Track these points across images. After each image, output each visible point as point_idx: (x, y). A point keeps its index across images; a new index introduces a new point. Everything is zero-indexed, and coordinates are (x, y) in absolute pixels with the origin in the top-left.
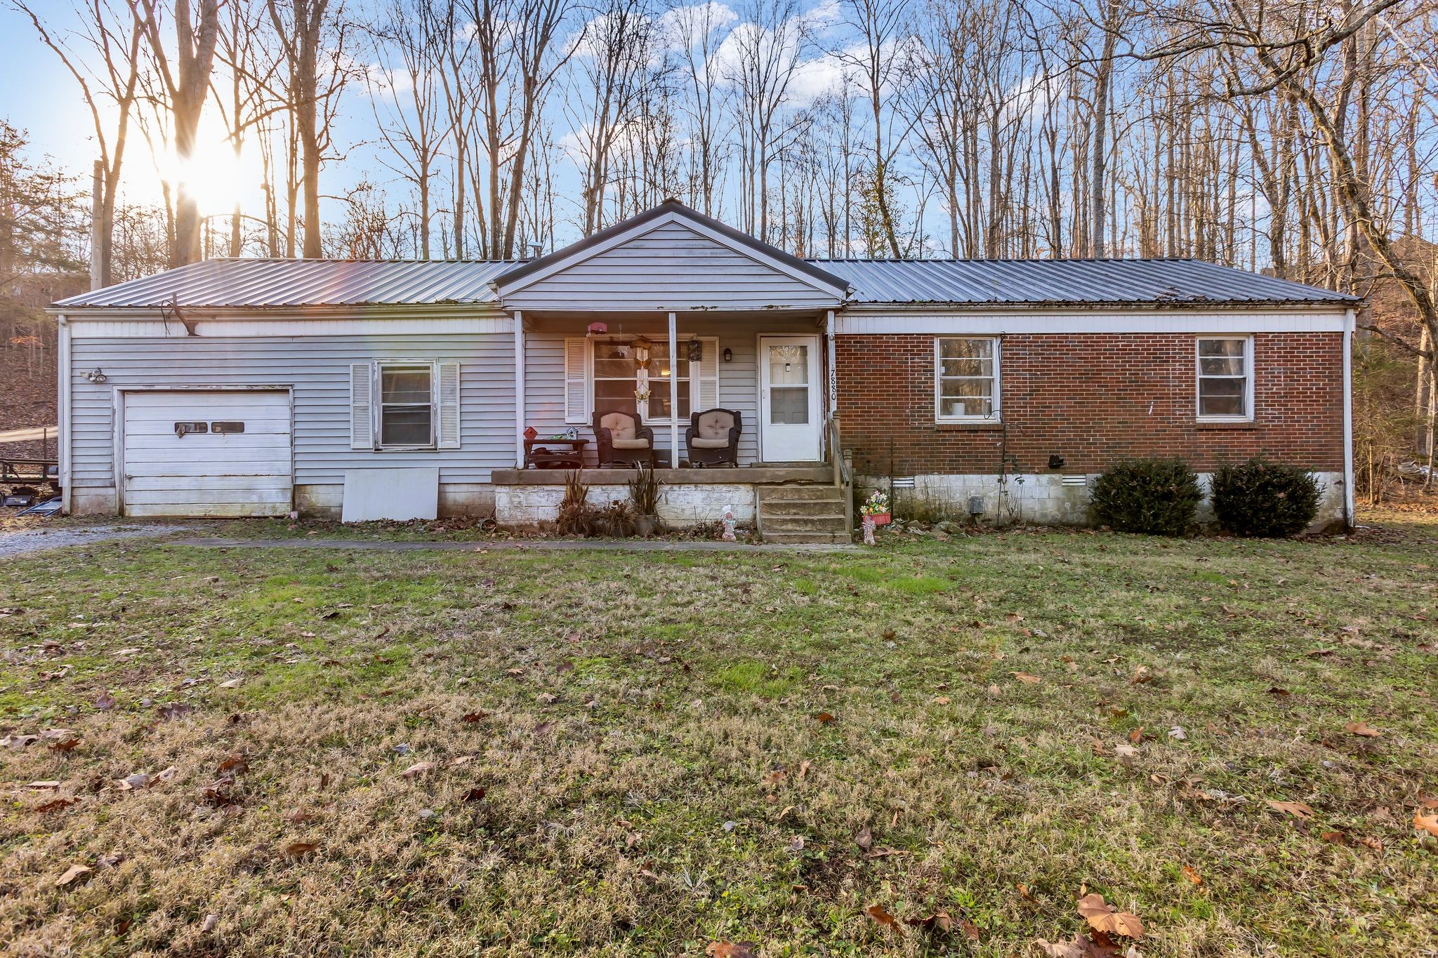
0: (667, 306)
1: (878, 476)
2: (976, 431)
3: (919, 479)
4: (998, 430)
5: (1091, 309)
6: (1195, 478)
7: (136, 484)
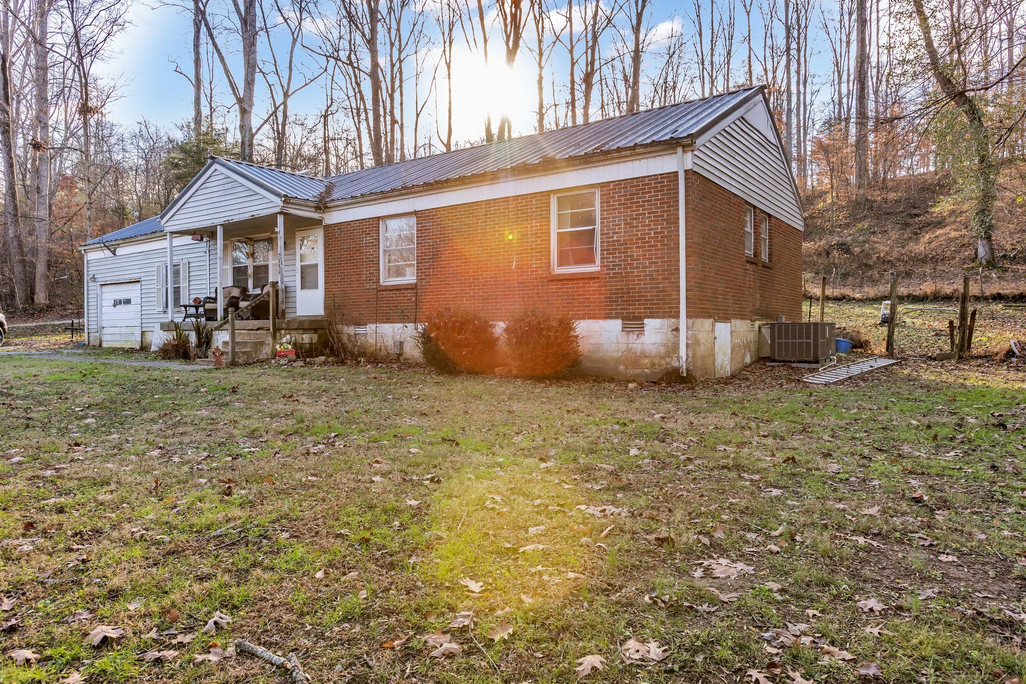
0: (216, 222)
1: (347, 325)
2: (400, 290)
3: (371, 328)
4: (413, 287)
5: (464, 184)
6: (493, 326)
7: (105, 331)
